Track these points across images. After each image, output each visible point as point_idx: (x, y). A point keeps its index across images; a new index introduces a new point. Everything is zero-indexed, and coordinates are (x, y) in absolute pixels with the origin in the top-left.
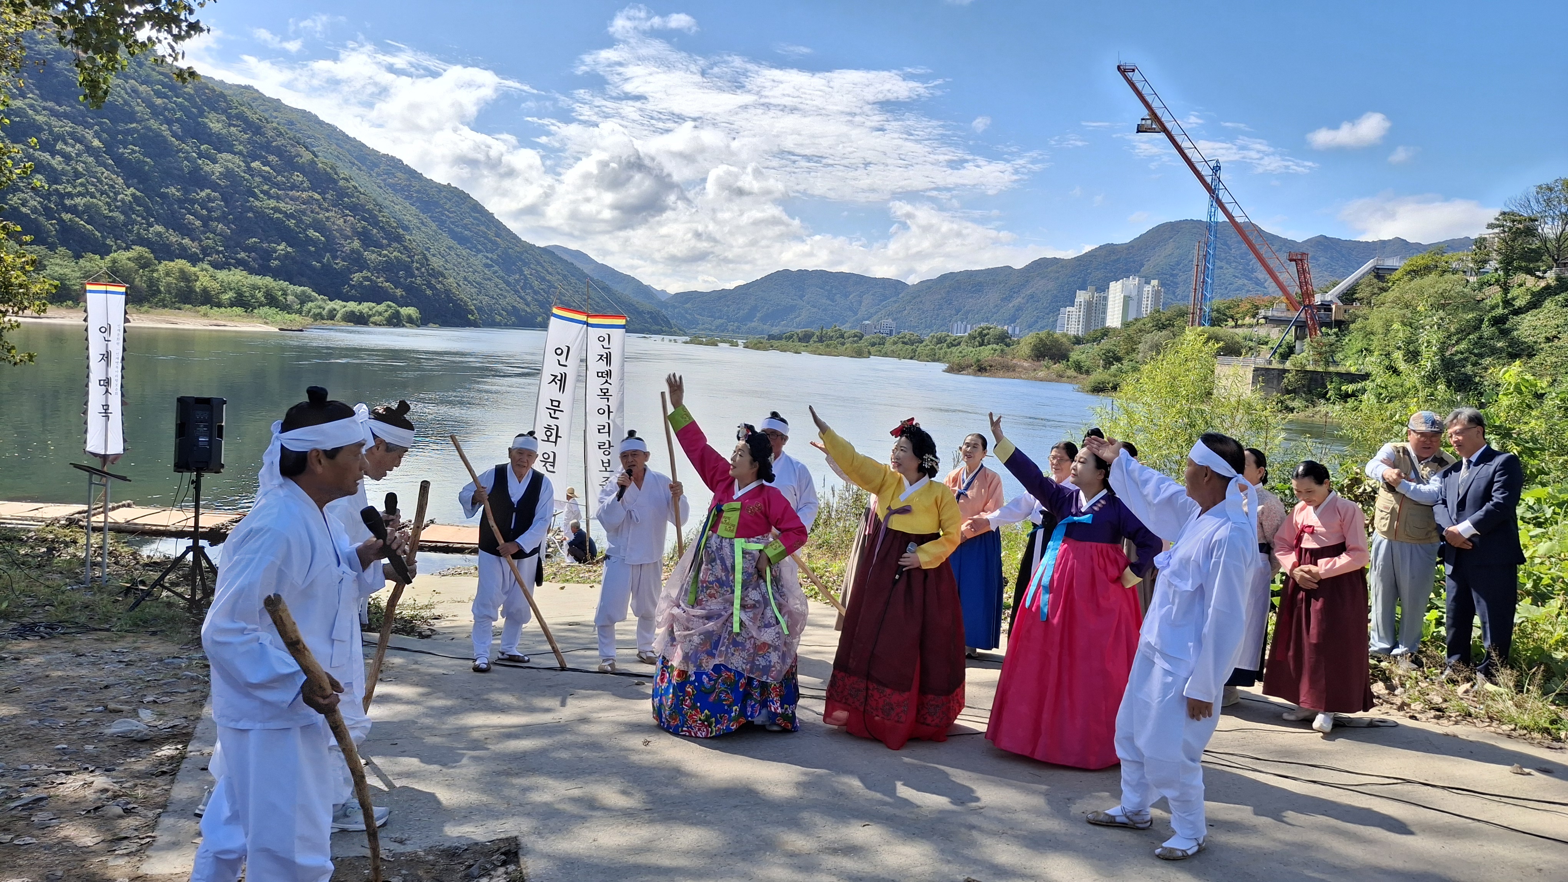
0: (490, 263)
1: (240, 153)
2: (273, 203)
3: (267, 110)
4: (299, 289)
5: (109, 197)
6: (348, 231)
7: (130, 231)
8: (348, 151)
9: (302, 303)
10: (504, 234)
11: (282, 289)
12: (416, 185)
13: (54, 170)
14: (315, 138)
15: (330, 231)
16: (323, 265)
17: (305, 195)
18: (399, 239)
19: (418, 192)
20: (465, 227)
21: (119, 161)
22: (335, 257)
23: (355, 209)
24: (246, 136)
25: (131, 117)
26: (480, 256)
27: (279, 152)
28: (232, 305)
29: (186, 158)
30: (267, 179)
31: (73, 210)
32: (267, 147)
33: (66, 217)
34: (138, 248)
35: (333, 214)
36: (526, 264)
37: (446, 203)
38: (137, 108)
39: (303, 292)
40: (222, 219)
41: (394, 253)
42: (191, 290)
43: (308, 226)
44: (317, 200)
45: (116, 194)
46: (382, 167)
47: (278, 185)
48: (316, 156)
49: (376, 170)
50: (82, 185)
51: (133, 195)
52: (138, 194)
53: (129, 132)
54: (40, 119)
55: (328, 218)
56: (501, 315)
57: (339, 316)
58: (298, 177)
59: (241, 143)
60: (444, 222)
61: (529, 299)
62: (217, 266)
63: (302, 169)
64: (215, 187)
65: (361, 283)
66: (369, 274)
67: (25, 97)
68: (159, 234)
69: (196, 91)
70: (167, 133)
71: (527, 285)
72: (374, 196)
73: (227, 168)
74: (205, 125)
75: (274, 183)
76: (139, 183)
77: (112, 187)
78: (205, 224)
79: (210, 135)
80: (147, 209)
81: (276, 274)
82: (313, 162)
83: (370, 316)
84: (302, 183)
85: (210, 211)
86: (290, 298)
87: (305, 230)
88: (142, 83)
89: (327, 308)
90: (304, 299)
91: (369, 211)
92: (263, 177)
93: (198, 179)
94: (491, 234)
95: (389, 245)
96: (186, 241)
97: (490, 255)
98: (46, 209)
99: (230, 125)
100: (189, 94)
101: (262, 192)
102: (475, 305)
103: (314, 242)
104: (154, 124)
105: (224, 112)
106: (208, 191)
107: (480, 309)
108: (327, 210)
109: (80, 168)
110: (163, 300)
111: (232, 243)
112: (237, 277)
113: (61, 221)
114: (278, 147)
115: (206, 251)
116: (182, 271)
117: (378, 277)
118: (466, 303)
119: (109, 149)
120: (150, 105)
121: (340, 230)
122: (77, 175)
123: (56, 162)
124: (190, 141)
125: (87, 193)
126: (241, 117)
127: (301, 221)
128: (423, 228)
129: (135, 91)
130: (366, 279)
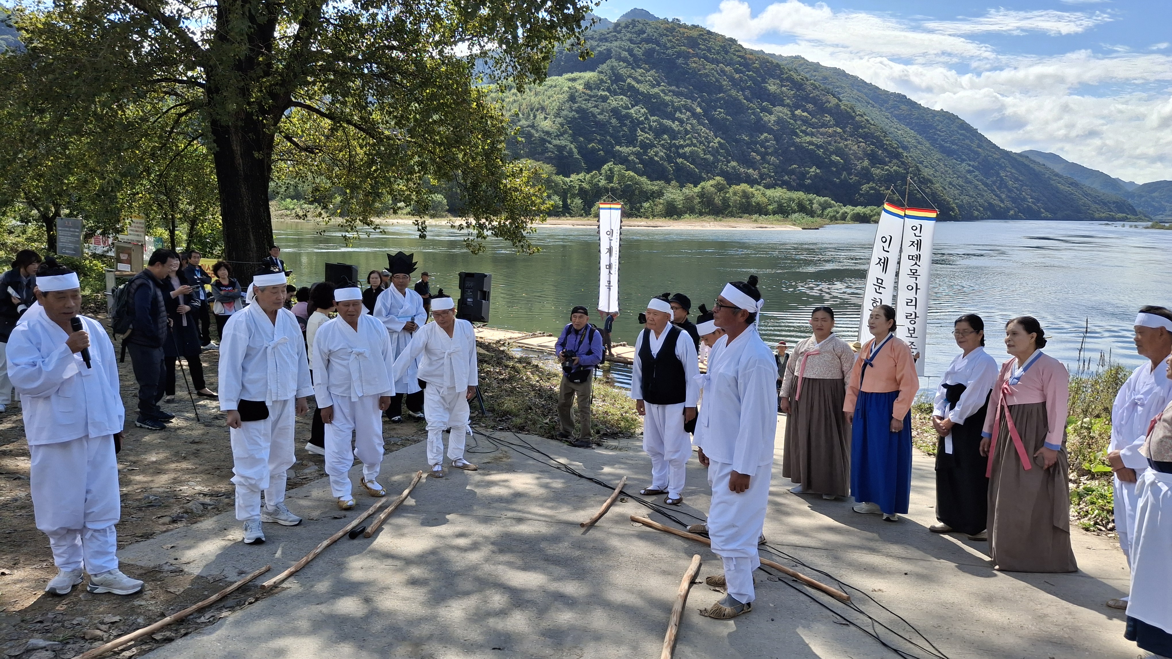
0: (972, 169)
1: (788, 105)
2: (808, 139)
3: (809, 72)
4: (822, 199)
5: (704, 145)
6: (860, 154)
7: (716, 167)
8: (866, 94)
9: (824, 209)
10: (985, 145)
11: (809, 200)
12: (916, 113)
13: (674, 130)
14: (842, 87)
15: (847, 155)
16: (841, 181)
17: (830, 130)
18: (898, 156)
19: (917, 118)
20: (953, 143)
21: (712, 120)
22: (850, 174)
23: (866, 137)
24: (792, 92)
25: (720, 89)
26: (964, 164)
27: (815, 101)
28: (774, 213)
29: (753, 113)
30: (805, 121)
31: (684, 156)
32: (807, 98)
33: (680, 160)
34: (718, 178)
35: (849, 142)
36: (1003, 168)
37: (938, 125)
38: (724, 83)
39: (826, 201)
40: (775, 153)
41: (893, 168)
42: (749, 204)
43: (832, 153)
44: (839, 133)
45: (709, 143)
46: (891, 102)
47: (812, 126)
48: (840, 101)
49: (886, 105)
50: (689, 139)
51: (719, 142)
52: (722, 141)
53: (719, 99)
54: (667, 98)
55: (846, 146)
56: (978, 210)
57: (849, 216)
58: (828, 118)
59: (788, 98)
60: (936, 140)
61: (1003, 196)
62: (768, 187)
63: (829, 112)
64: (770, 131)
65: (868, 192)
66: (874, 185)
67: (659, 86)
68: (734, 168)
69: (761, 66)
70: (741, 97)
71: (1003, 184)
72: (882, 125)
73: (779, 117)
74: (766, 89)
75: (810, 124)
76: (723, 133)
77: (707, 138)
78: (763, 158)
79: (769, 95)
80: (727, 151)
81: (808, 190)
82: (838, 106)
83: (871, 216)
84: (829, 121)
85: (766, 148)
86: (815, 206)
87: (830, 156)
88: (726, 66)
89: (841, 211)
90: (824, 207)
91: (877, 138)
92: (802, 120)
93: (760, 127)
94: (974, 146)
95: (890, 162)
96: (751, 171)
97: (971, 163)
98: (668, 156)
99: (782, 86)
100: (756, 68)
101: (802, 131)
102: (956, 203)
103: (835, 164)
104: (733, 92)
105: (779, 77)
106: (766, 134)
107: (960, 207)
108: (846, 140)
109: (689, 127)
110: (732, 211)
111: (779, 170)
112: (778, 193)
113: (676, 163)
114: (814, 98)
115: (762, 177)
116: (744, 192)
117: (880, 187)
118: (948, 203)
119: (706, 113)
120: (732, 79)
121: (855, 154)
122: (687, 132)
123: (675, 126)
124: (755, 101)
125: (693, 144)
126: (790, 79)
127: (828, 149)
128: (919, 147)
129: (723, 71)
130: (872, 188)
